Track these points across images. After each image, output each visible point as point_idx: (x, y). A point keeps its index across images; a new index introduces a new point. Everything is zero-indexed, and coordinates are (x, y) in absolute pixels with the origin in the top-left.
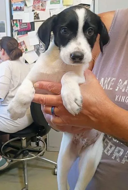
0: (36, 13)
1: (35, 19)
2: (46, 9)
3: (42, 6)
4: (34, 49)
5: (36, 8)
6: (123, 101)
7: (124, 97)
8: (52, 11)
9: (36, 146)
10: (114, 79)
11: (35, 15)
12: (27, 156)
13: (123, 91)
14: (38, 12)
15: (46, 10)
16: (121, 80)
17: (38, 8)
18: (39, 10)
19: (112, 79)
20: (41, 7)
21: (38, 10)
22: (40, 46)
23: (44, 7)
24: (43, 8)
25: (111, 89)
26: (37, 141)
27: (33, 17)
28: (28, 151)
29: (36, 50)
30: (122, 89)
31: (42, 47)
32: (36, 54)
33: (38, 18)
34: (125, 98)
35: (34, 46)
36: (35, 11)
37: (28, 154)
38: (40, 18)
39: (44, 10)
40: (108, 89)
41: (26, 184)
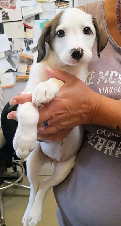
0: (5, 11)
1: (3, 19)
2: (16, 6)
3: (11, 3)
4: (4, 56)
5: (4, 6)
6: (107, 93)
7: (107, 89)
8: (23, 9)
9: (13, 171)
10: (93, 72)
11: (3, 14)
12: (2, 185)
13: (106, 82)
14: (7, 10)
15: (16, 8)
16: (101, 72)
17: (7, 6)
18: (8, 8)
19: (91, 73)
20: (10, 5)
21: (6, 8)
22: (12, 52)
23: (14, 4)
24: (13, 6)
25: (92, 83)
26: (15, 166)
27: (1, 16)
28: (2, 179)
29: (7, 57)
30: (104, 80)
31: (14, 54)
32: (7, 62)
33: (7, 18)
34: (109, 88)
35: (5, 52)
36: (3, 10)
37: (3, 182)
38: (10, 18)
39: (14, 8)
40: (89, 84)
41: (2, 218)
